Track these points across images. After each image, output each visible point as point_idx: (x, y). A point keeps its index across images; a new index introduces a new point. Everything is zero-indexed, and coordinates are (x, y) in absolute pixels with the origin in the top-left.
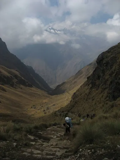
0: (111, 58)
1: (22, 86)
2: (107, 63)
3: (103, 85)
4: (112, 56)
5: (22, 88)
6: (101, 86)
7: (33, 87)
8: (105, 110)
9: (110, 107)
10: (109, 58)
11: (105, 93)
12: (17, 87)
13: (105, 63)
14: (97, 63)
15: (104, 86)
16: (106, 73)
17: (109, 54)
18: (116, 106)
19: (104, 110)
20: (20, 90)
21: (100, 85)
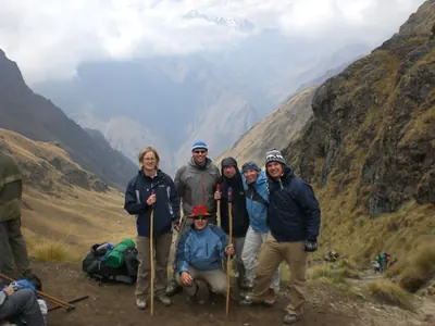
0: (357, 93)
1: (77, 190)
2: (347, 109)
3: (337, 172)
4: (358, 88)
5: (77, 197)
6: (334, 175)
7: (109, 190)
8: (372, 238)
9: (385, 230)
10: (352, 94)
11: (351, 194)
12: (62, 194)
13: (339, 110)
14: (314, 109)
15: (342, 174)
16: (345, 138)
17: (348, 84)
18: (406, 225)
19: (368, 240)
20: (74, 203)
21: (328, 173)
